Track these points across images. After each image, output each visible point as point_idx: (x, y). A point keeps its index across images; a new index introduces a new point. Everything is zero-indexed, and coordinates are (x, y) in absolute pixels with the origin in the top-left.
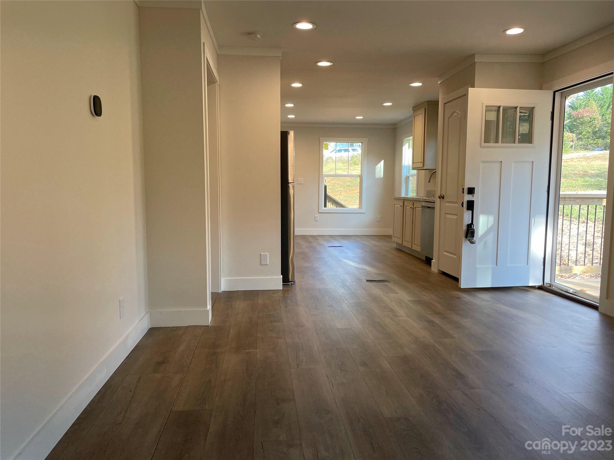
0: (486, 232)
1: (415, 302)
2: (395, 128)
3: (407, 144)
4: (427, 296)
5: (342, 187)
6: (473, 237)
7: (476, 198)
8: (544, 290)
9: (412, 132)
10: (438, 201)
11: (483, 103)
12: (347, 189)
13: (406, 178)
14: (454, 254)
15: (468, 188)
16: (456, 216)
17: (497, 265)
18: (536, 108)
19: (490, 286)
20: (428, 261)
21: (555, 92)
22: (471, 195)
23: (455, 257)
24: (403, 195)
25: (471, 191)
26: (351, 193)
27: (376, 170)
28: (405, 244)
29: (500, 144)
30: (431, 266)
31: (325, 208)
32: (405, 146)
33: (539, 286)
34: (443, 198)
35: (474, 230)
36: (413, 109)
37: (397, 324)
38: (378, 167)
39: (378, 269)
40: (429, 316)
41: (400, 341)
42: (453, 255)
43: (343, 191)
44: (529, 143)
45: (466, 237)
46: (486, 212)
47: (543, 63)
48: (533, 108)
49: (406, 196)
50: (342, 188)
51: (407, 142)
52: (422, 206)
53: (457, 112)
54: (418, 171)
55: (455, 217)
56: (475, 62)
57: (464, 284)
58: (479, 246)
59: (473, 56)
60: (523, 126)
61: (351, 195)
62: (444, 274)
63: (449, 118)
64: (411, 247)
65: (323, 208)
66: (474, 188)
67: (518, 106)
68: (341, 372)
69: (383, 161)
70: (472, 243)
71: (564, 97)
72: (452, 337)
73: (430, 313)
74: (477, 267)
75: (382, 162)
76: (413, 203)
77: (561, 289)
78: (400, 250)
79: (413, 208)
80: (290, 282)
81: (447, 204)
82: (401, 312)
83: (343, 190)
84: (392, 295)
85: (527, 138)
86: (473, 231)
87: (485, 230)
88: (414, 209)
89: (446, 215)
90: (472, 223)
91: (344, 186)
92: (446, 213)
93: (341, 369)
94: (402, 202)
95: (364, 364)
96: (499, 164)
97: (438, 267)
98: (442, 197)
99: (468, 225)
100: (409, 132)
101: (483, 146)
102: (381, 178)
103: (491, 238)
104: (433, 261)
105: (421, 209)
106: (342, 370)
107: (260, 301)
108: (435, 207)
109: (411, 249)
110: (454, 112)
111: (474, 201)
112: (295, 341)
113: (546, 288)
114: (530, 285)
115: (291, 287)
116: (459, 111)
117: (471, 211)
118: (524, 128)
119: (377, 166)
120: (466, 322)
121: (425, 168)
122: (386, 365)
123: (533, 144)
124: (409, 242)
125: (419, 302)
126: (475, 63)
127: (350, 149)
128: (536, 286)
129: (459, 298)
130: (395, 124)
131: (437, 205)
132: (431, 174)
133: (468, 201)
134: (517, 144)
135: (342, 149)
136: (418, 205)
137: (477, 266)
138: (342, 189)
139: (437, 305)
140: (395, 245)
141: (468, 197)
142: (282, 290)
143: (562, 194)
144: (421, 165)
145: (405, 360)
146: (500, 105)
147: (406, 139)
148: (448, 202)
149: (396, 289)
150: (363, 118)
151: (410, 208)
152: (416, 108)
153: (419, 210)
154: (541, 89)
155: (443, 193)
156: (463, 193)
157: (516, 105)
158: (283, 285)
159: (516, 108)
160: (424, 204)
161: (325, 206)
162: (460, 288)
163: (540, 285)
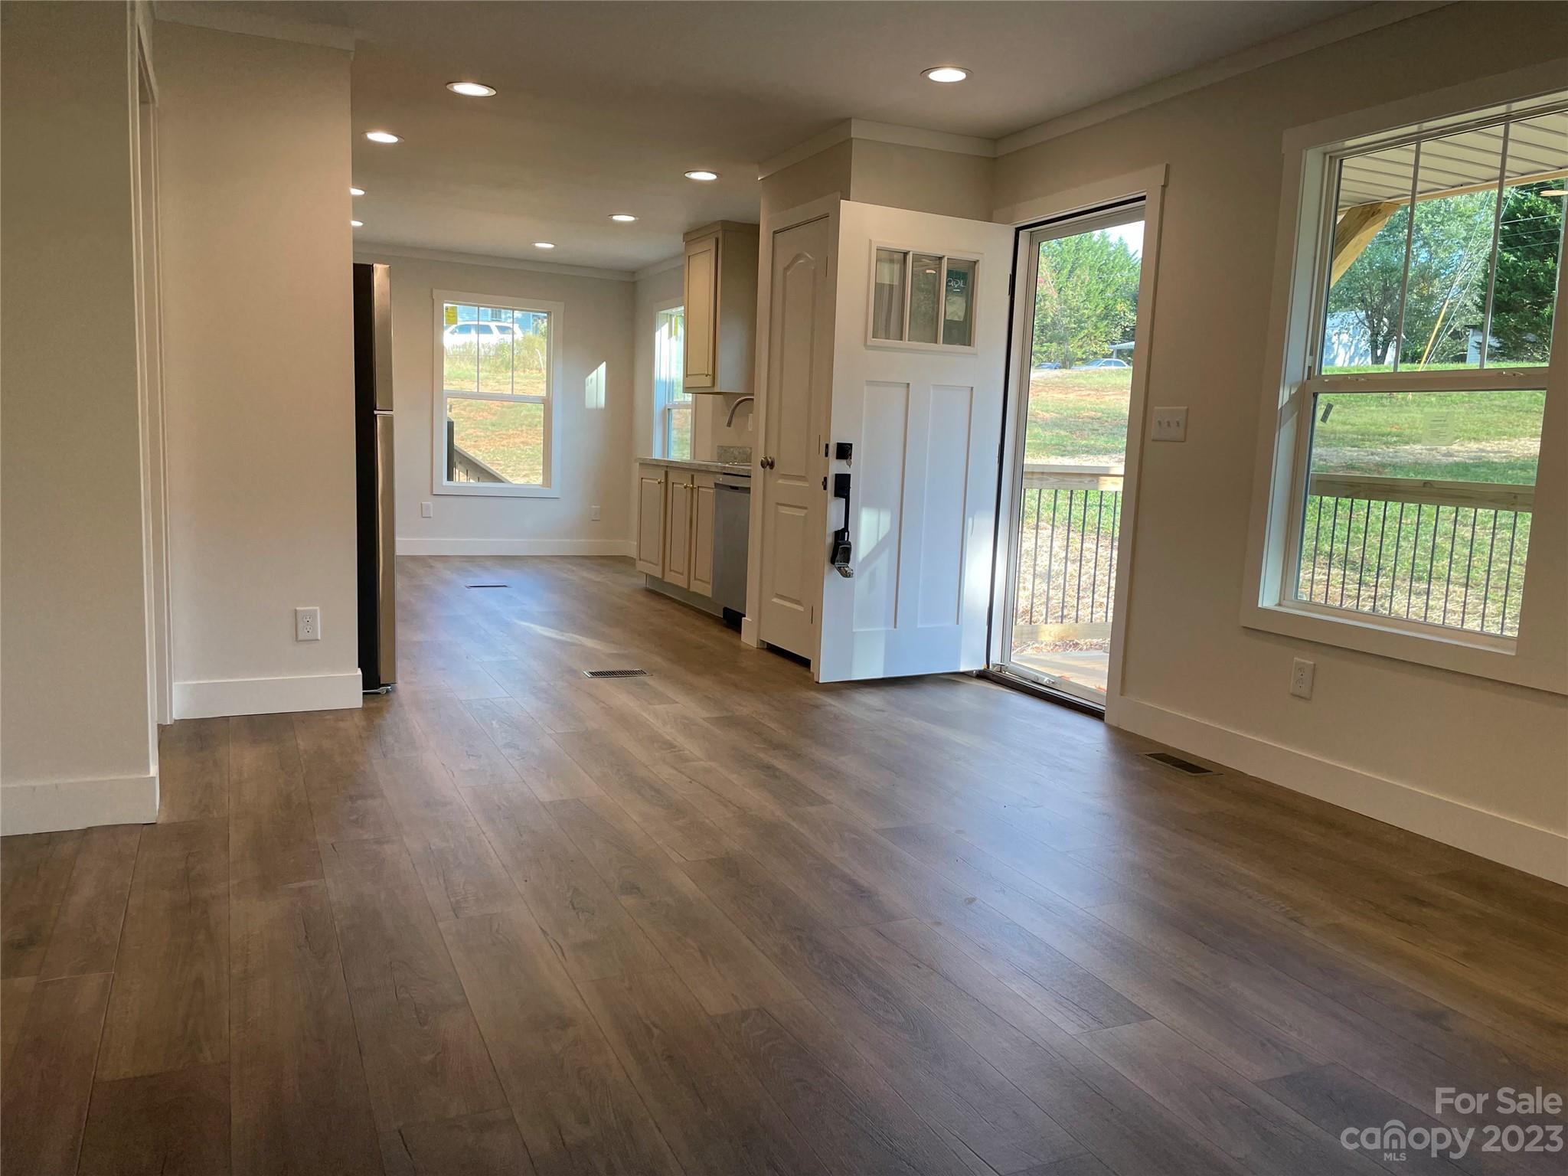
0: (873, 551)
1: (719, 721)
2: (634, 283)
3: (667, 326)
4: (748, 707)
5: (480, 428)
6: (848, 562)
7: (857, 468)
8: (990, 680)
9: (682, 294)
10: (758, 472)
11: (870, 241)
12: (493, 432)
13: (664, 412)
14: (797, 602)
15: (838, 444)
16: (805, 511)
17: (895, 627)
18: (980, 262)
19: (880, 676)
20: (732, 620)
21: (1018, 230)
22: (844, 462)
23: (801, 609)
24: (657, 455)
25: (844, 451)
26: (504, 442)
27: (587, 388)
28: (670, 578)
29: (906, 343)
30: (740, 633)
31: (450, 483)
32: (659, 331)
33: (980, 671)
34: (772, 465)
35: (850, 544)
36: (684, 238)
37: (689, 780)
38: (591, 380)
39: (613, 642)
40: (762, 755)
41: (707, 821)
42: (796, 604)
43: (483, 438)
44: (965, 345)
45: (833, 561)
46: (874, 503)
47: (995, 159)
48: (975, 262)
49: (664, 456)
50: (481, 430)
51: (665, 320)
52: (715, 484)
53: (806, 257)
54: (696, 397)
55: (802, 513)
56: (852, 139)
57: (827, 672)
58: (860, 582)
59: (845, 122)
60: (953, 303)
61: (506, 449)
62: (773, 649)
63: (786, 269)
64: (685, 586)
65: (445, 482)
66: (851, 445)
67: (944, 256)
68: (577, 913)
69: (604, 365)
70: (846, 575)
71: (1035, 243)
72: (824, 802)
73: (763, 746)
74: (855, 633)
75: (603, 368)
76: (693, 476)
77: (1025, 676)
78: (657, 591)
79: (692, 489)
80: (384, 685)
81: (780, 481)
82: (692, 748)
83: (482, 434)
84: (660, 708)
85: (961, 333)
86: (848, 546)
87: (873, 544)
88: (695, 491)
89: (779, 507)
90: (846, 529)
91: (486, 425)
92: (778, 504)
93: (574, 909)
94: (663, 472)
95: (631, 888)
96: (904, 390)
97: (758, 635)
98: (768, 464)
99: (836, 532)
100: (676, 294)
101: (869, 346)
102: (601, 409)
103: (884, 564)
104: (746, 620)
105: (712, 491)
106: (577, 911)
107: (302, 744)
108: (750, 488)
109: (686, 591)
110: (798, 257)
111: (849, 475)
112: (433, 847)
113: (994, 675)
114: (962, 669)
115: (388, 701)
116: (811, 255)
117: (843, 500)
118: (952, 309)
119: (590, 377)
120: (848, 764)
121: (716, 390)
122: (685, 884)
123: (974, 346)
124: (682, 574)
125: (731, 722)
126: (849, 141)
127: (493, 325)
128: (972, 671)
129: (817, 707)
130: (633, 273)
131: (757, 483)
132: (733, 407)
133: (836, 475)
134: (941, 346)
135: (470, 325)
136: (707, 483)
137: (854, 630)
138: (479, 434)
139: (773, 725)
140: (642, 582)
141: (837, 467)
142: (363, 709)
143: (1028, 465)
144: (707, 381)
145: (730, 868)
146: (908, 249)
147: (662, 312)
148: (785, 476)
149: (671, 692)
150: (553, 248)
151: (685, 487)
152: (693, 235)
153: (708, 494)
154: (989, 218)
155: (772, 454)
156: (827, 455)
157: (940, 253)
158: (364, 694)
159: (940, 258)
160: (721, 479)
161: (450, 477)
162: (818, 683)
163: (983, 668)
